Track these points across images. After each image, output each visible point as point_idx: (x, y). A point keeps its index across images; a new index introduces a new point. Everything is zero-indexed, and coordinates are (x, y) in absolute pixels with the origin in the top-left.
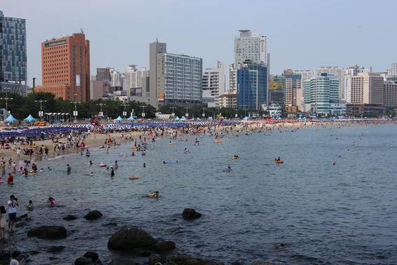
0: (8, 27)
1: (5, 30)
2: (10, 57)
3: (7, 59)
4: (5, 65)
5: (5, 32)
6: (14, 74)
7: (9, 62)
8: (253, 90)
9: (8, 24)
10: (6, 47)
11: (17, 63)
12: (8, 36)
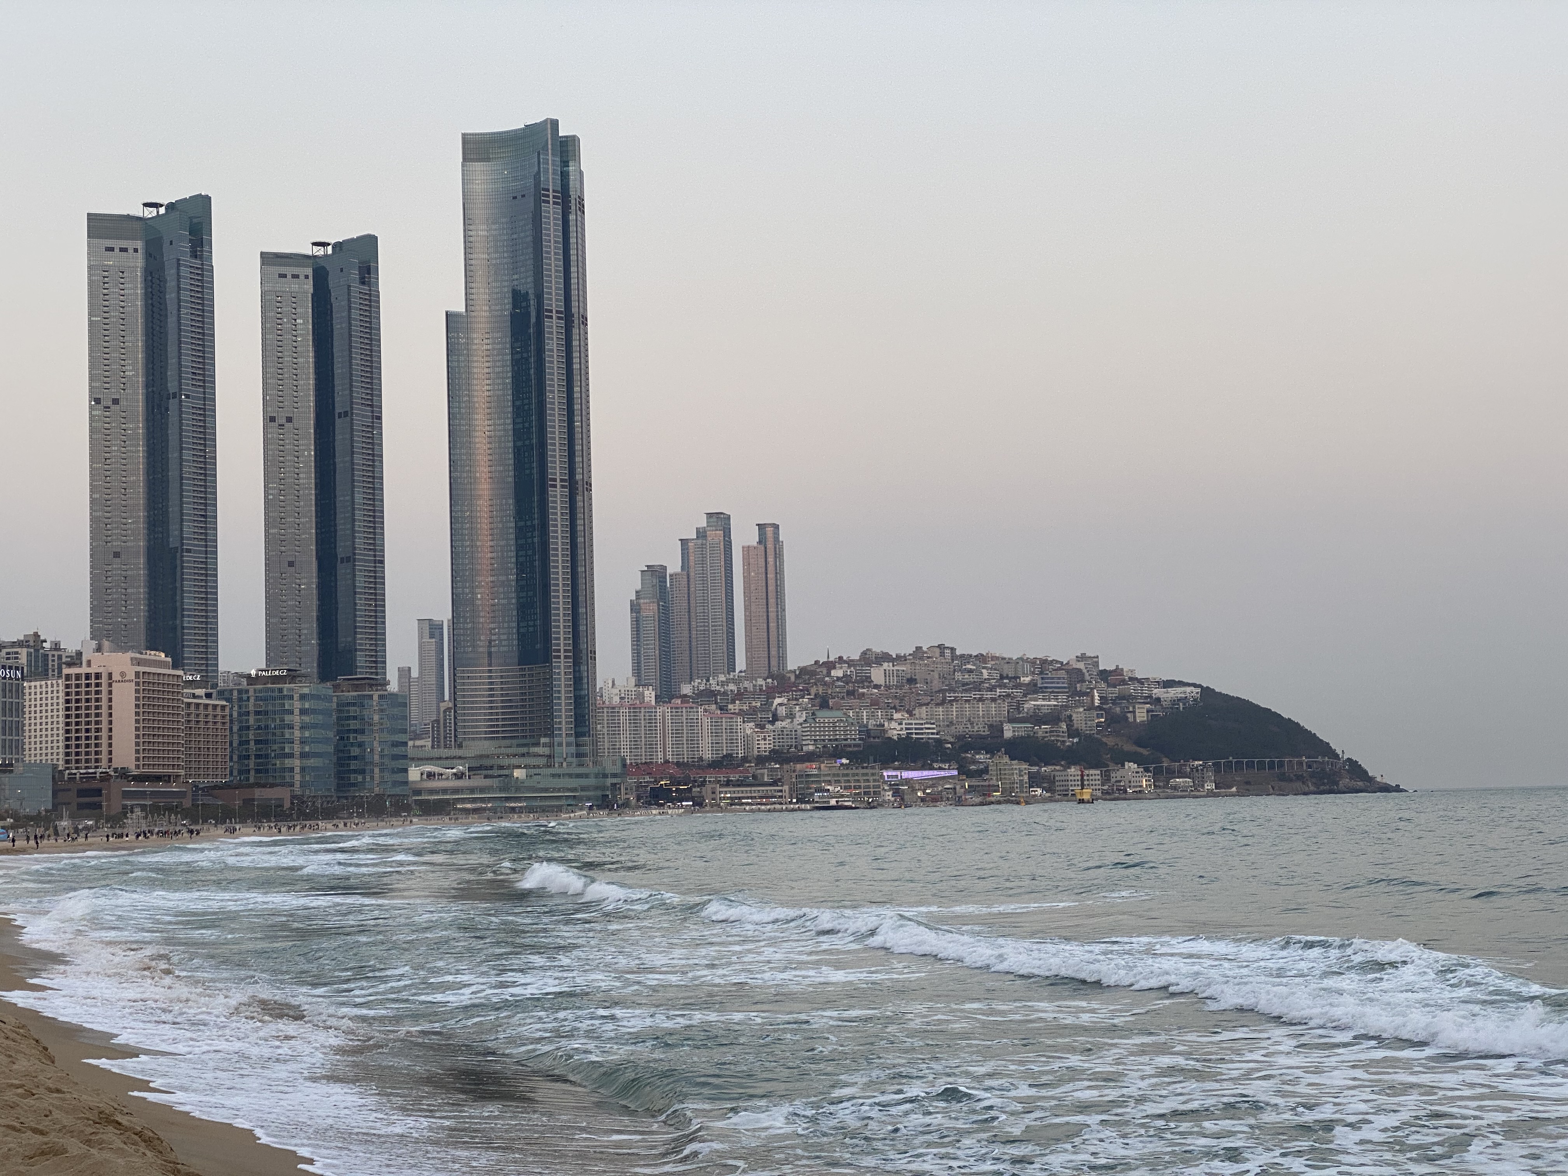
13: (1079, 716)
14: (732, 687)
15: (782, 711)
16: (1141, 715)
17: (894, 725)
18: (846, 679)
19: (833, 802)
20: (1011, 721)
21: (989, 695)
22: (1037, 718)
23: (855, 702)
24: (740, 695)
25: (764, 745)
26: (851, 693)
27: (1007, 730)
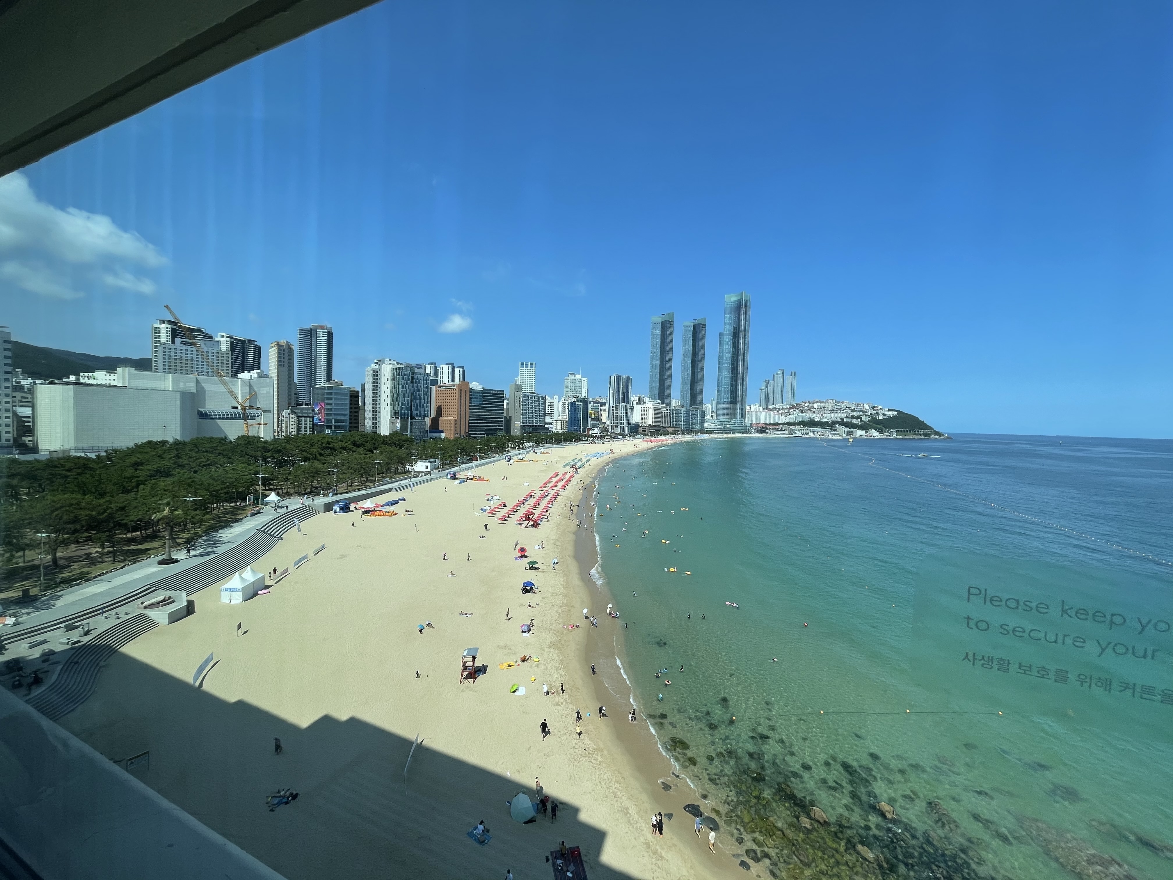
0: (418, 379)
1: (416, 381)
2: (418, 401)
3: (416, 402)
4: (414, 407)
5: (416, 383)
6: (420, 413)
7: (417, 405)
8: (579, 417)
9: (417, 377)
10: (416, 393)
11: (423, 405)
12: (417, 386)
13: (864, 418)
14: (781, 407)
15: (791, 413)
16: (880, 418)
18: (808, 406)
19: (797, 435)
20: (847, 417)
21: (842, 411)
22: (853, 417)
23: (809, 412)
24: (782, 409)
25: (786, 421)
26: (809, 409)
27: (845, 420)
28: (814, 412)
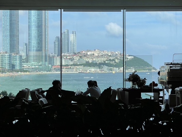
15: (75, 58)
17: (90, 61)
19: (81, 72)
20: (107, 60)
21: (104, 57)
22: (110, 60)
23: (85, 57)
24: (69, 56)
27: (106, 62)
28: (88, 58)
